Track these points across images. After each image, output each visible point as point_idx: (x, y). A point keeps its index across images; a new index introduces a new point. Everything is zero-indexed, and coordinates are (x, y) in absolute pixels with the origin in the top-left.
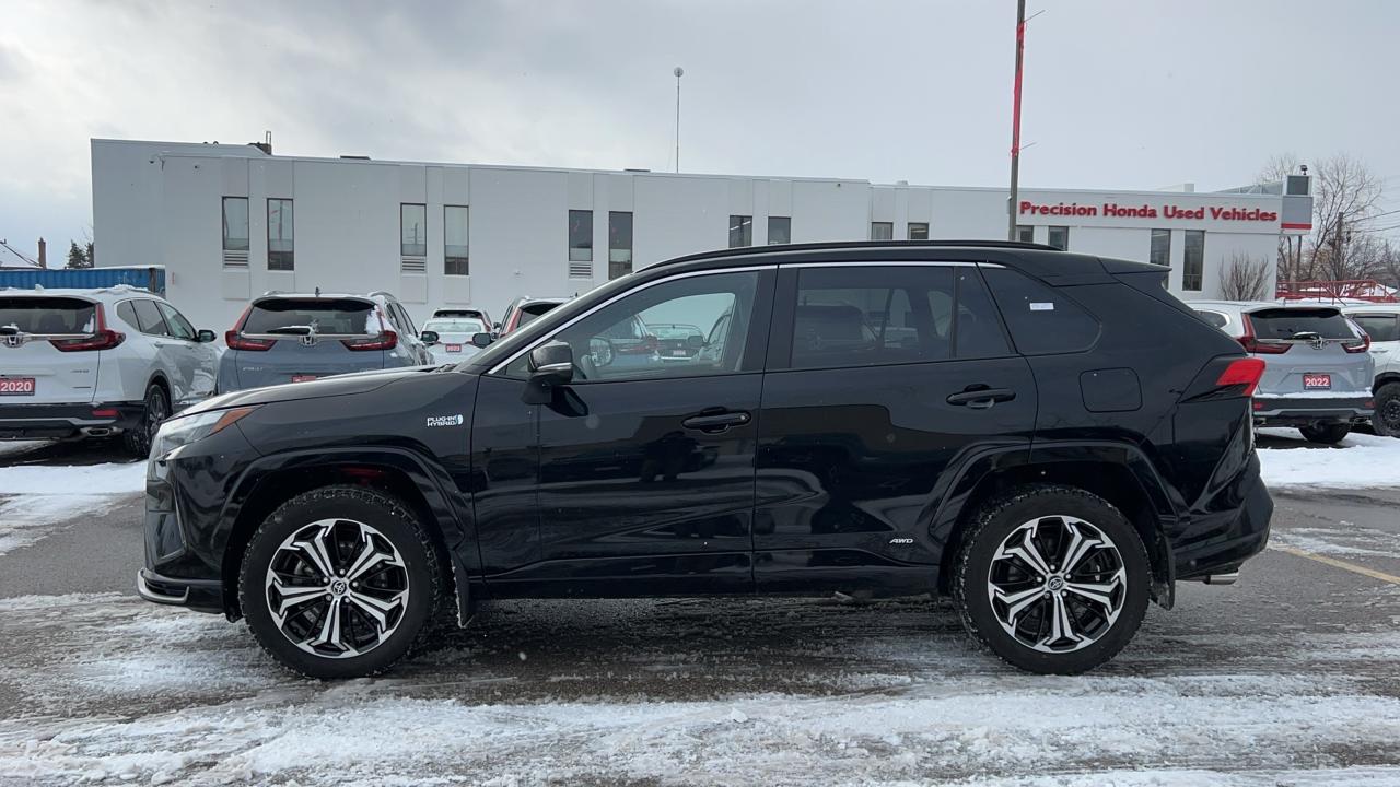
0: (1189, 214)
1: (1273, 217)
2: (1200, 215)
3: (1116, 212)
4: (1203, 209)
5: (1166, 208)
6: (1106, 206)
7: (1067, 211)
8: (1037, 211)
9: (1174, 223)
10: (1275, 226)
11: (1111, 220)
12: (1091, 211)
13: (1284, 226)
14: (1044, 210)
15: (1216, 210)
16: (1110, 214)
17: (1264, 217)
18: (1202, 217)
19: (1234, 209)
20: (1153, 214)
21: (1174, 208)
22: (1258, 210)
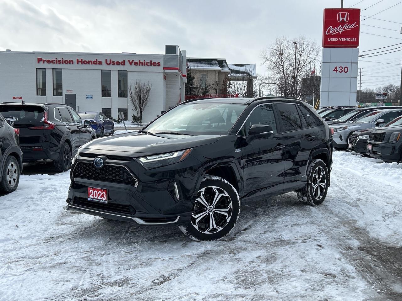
0: (118, 63)
1: (159, 64)
2: (123, 63)
3: (82, 62)
4: (124, 60)
5: (106, 60)
6: (77, 59)
7: (59, 62)
8: (46, 62)
9: (111, 67)
10: (161, 69)
11: (80, 66)
12: (71, 62)
13: (164, 68)
14: (48, 62)
15: (131, 62)
16: (80, 63)
17: (154, 64)
18: (124, 64)
19: (139, 61)
20: (100, 63)
21: (110, 60)
22: (151, 61)
